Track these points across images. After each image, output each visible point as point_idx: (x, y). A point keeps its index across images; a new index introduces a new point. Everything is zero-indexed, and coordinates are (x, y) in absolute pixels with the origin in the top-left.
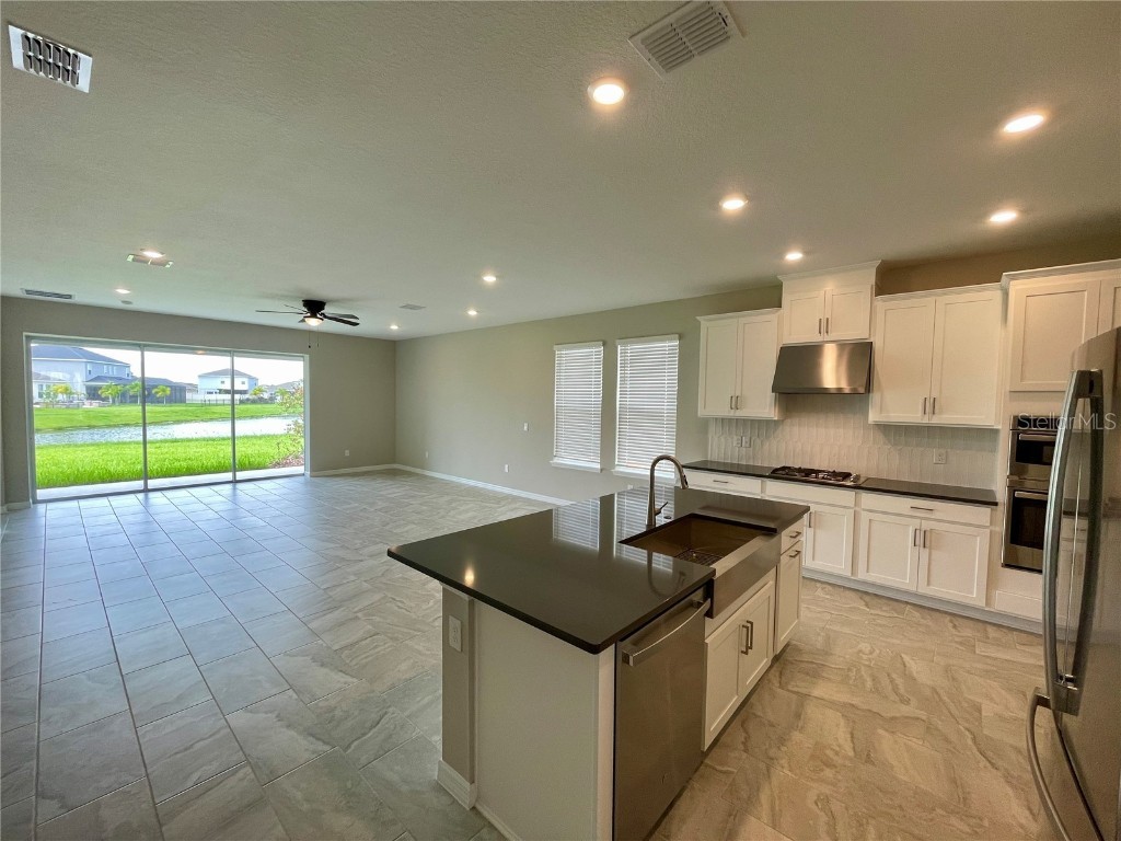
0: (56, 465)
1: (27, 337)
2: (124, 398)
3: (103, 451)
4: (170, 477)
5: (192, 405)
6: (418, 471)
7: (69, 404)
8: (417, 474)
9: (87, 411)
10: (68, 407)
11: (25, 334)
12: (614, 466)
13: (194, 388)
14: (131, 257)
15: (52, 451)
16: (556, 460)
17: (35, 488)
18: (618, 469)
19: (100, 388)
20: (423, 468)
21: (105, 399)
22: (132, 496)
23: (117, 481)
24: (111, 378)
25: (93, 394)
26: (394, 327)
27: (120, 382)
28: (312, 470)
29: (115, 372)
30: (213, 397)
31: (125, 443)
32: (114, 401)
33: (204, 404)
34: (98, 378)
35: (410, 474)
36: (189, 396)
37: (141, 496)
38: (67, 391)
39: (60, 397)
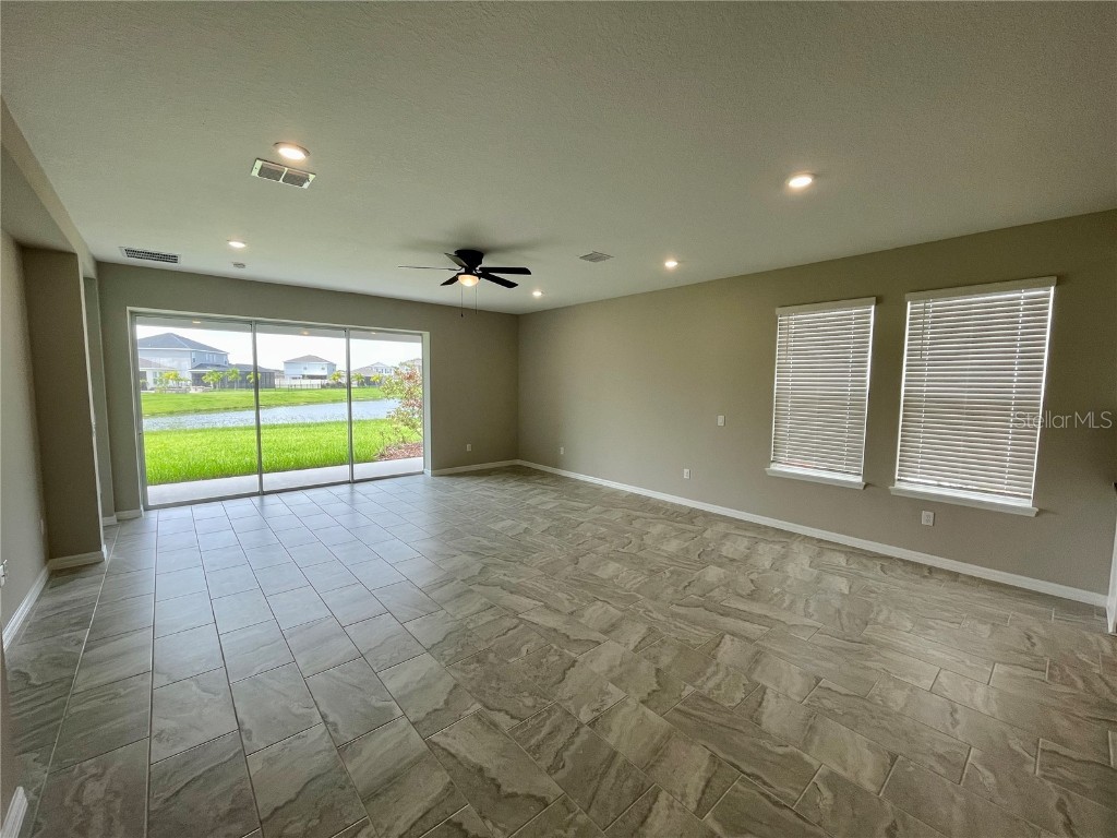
0: (168, 455)
1: (132, 313)
2: (224, 384)
3: (210, 438)
4: (279, 471)
5: (280, 389)
6: (549, 469)
7: (180, 391)
8: (552, 475)
9: (194, 396)
10: (178, 393)
11: (128, 308)
12: (893, 481)
13: (281, 374)
14: (259, 164)
15: (164, 437)
16: (775, 467)
17: (145, 486)
18: (898, 485)
19: (204, 374)
20: (556, 466)
21: (208, 385)
22: (247, 500)
23: (228, 476)
24: (212, 365)
25: (198, 379)
26: (537, 294)
27: (220, 369)
28: (434, 468)
29: (215, 360)
30: (297, 382)
31: (229, 429)
32: (215, 387)
33: (291, 389)
34: (201, 366)
35: (543, 474)
36: (277, 382)
37: (256, 499)
38: (177, 379)
39: (171, 383)
